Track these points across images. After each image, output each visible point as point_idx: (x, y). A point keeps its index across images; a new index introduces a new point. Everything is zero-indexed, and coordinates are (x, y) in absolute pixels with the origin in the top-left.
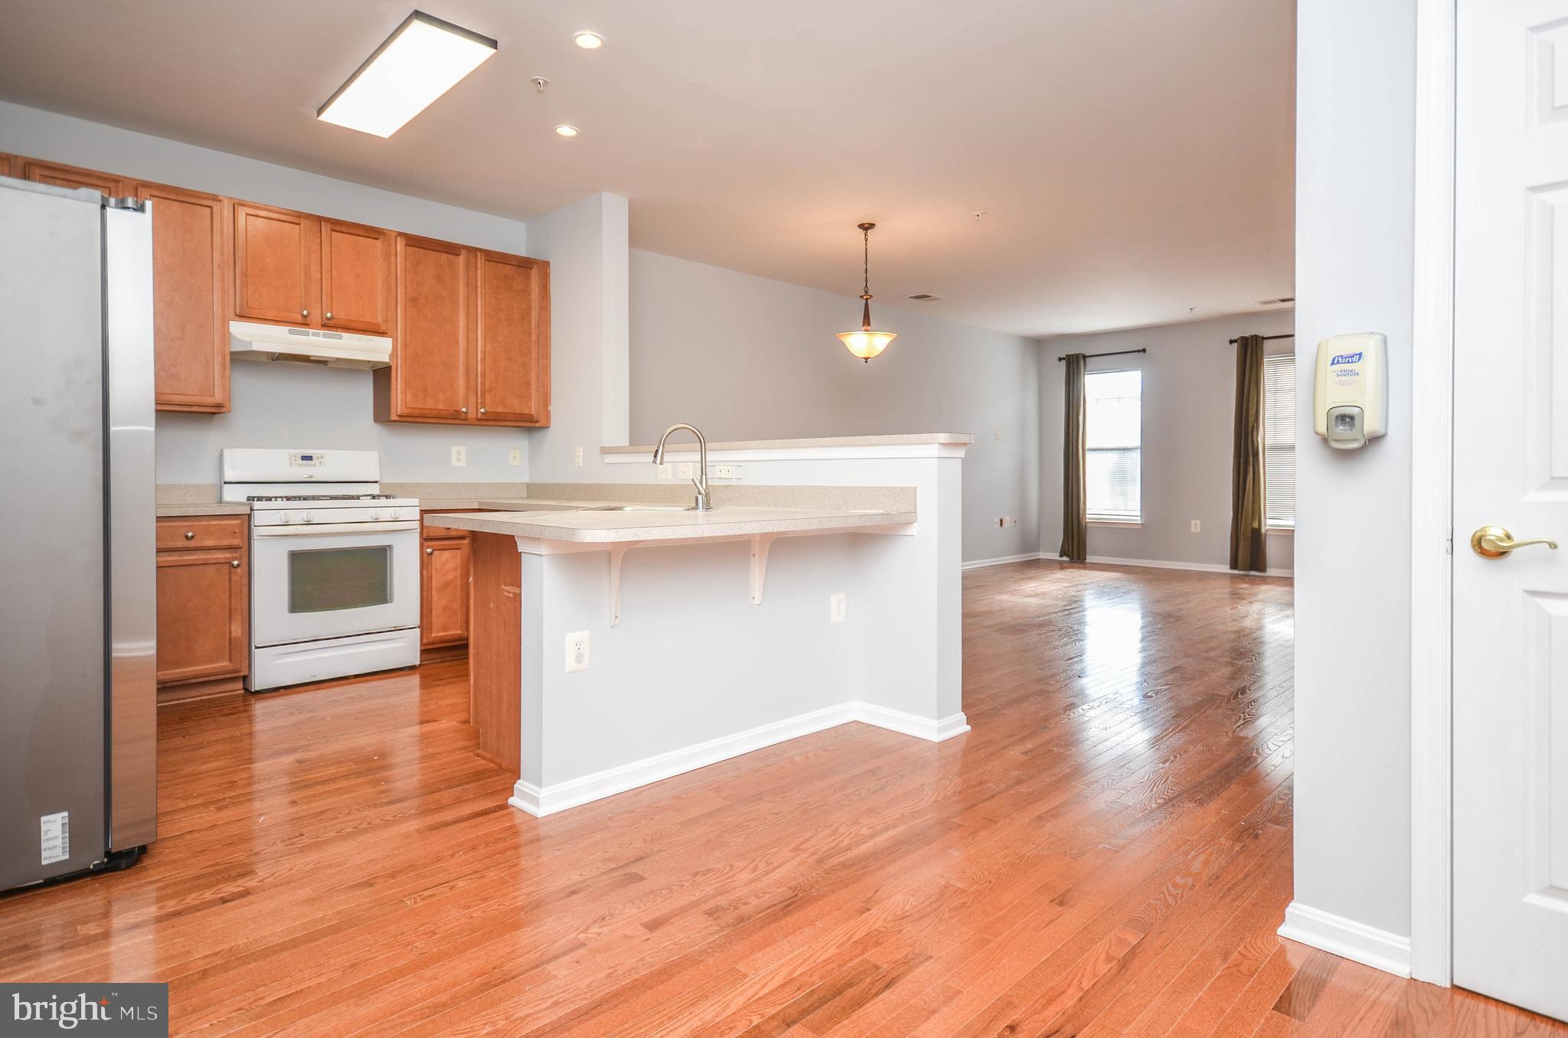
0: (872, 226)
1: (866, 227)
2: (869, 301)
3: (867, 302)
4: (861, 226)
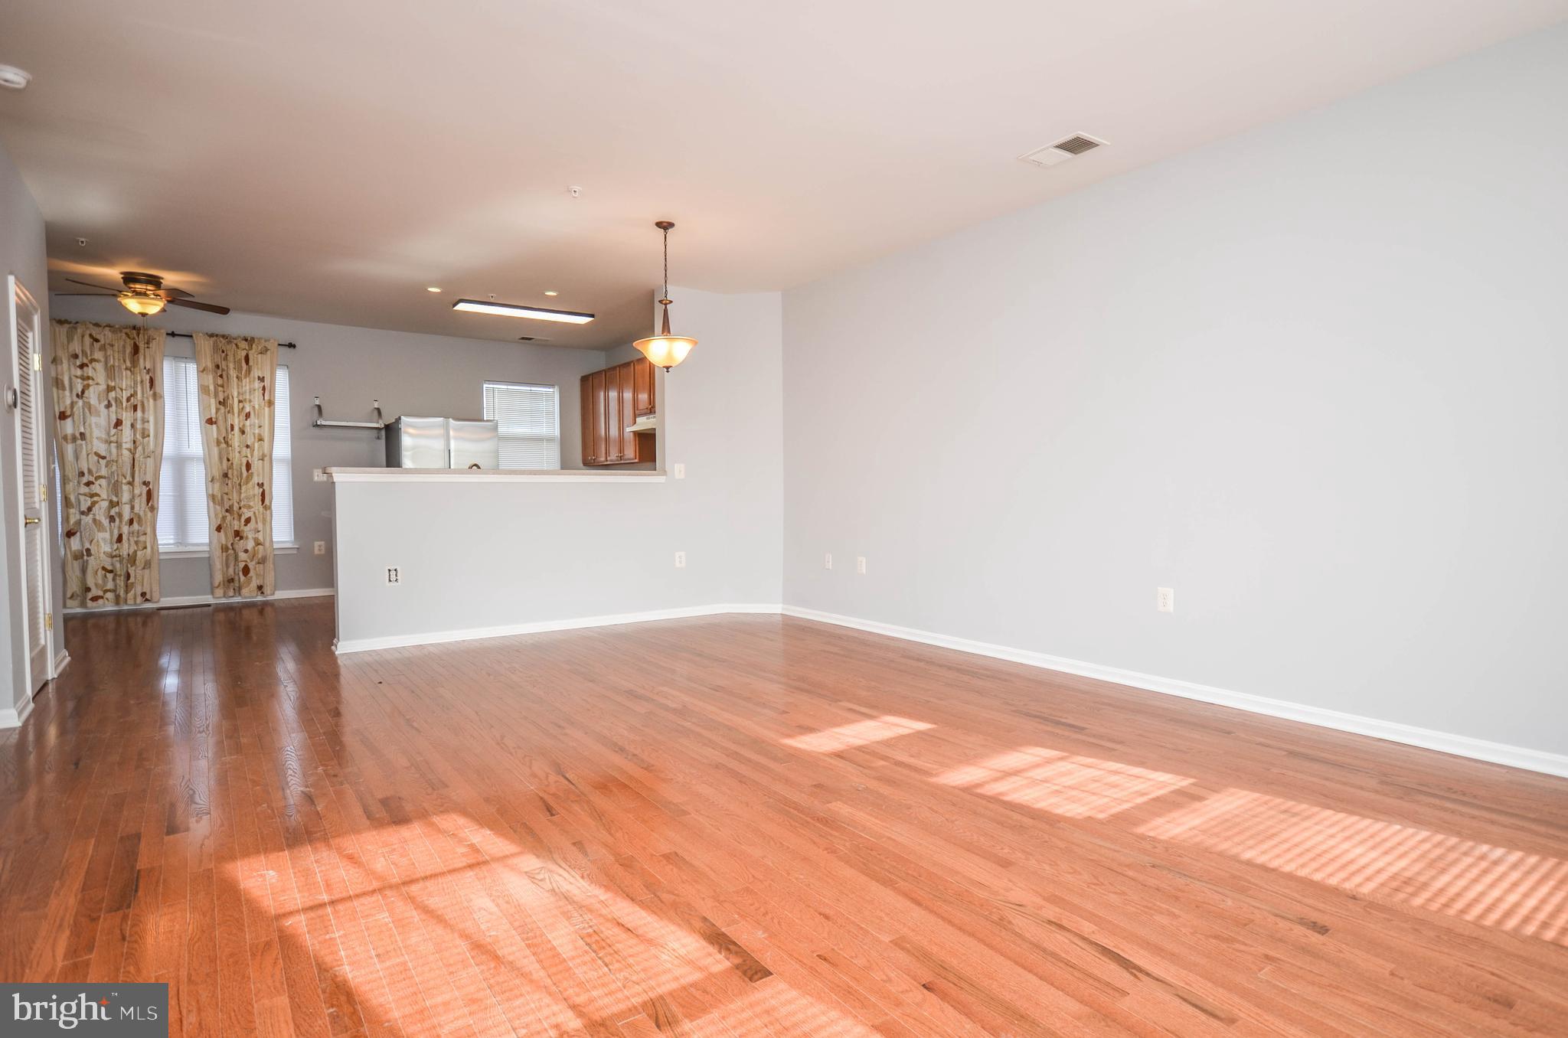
0: (671, 225)
1: (665, 226)
2: (668, 306)
4: (659, 225)
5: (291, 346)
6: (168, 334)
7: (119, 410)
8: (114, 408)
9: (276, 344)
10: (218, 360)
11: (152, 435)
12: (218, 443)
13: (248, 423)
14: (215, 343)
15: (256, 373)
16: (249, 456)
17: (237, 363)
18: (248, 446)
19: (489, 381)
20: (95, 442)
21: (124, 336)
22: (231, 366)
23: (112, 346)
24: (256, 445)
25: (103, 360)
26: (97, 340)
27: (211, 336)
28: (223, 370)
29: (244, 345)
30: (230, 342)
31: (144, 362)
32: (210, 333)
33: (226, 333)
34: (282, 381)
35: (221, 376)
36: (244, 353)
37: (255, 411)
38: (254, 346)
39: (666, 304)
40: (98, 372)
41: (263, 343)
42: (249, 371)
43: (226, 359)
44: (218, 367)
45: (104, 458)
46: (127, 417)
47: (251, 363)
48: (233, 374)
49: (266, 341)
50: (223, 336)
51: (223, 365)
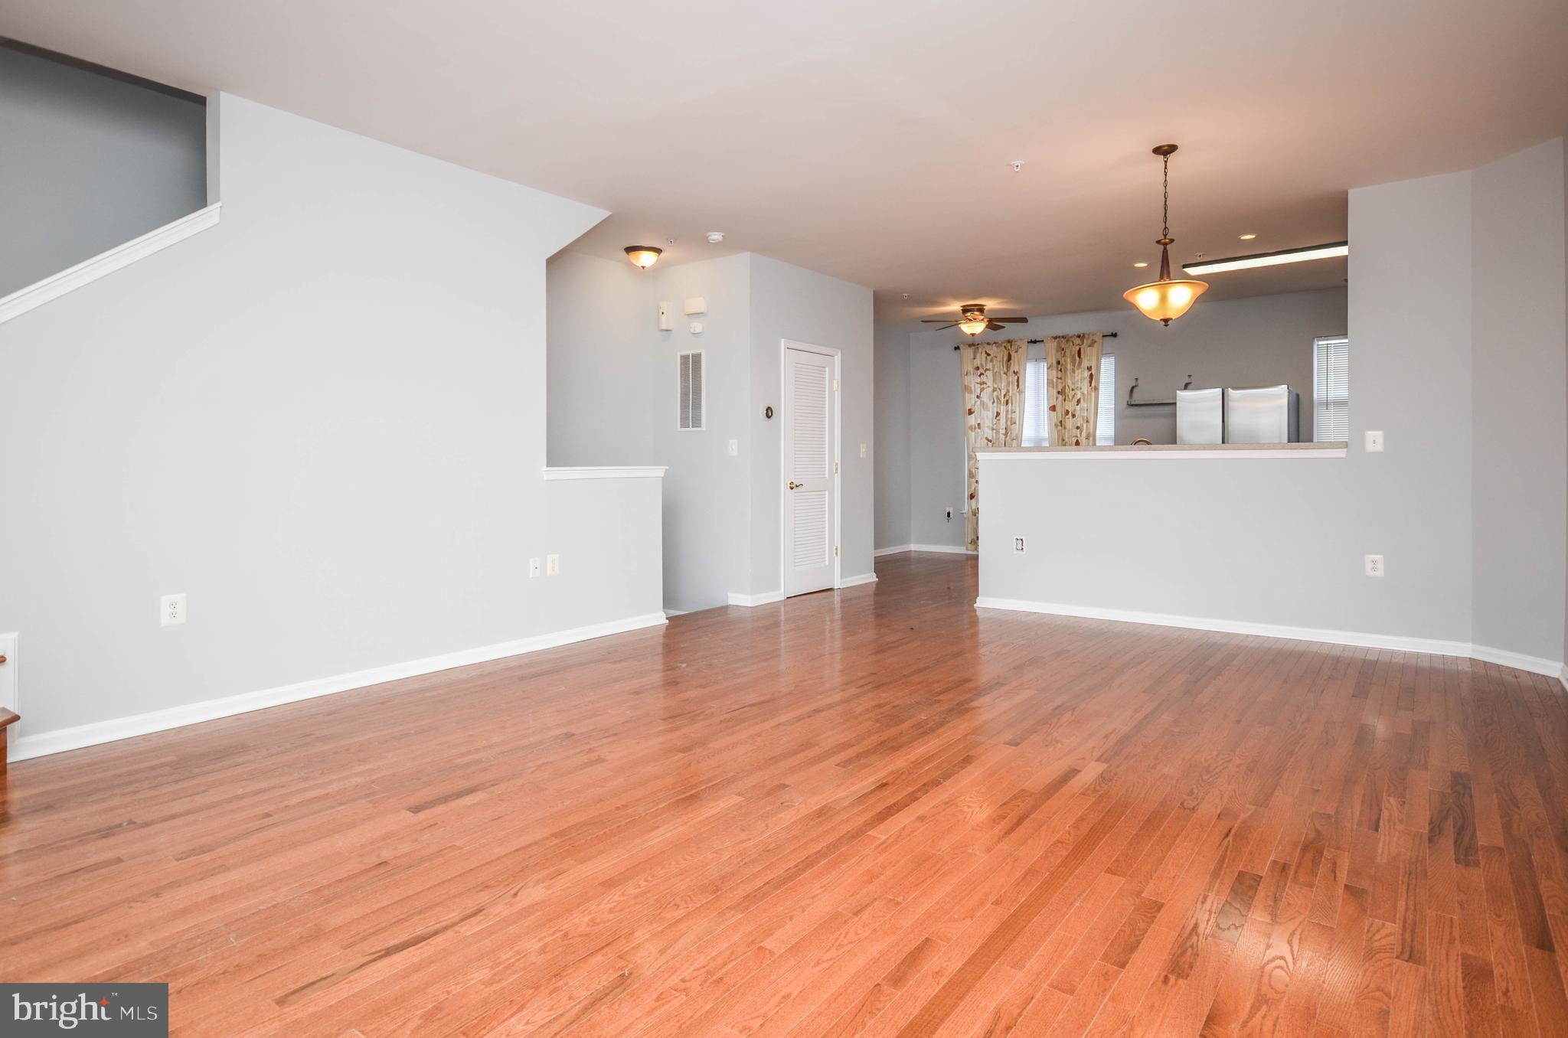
0: (1172, 148)
1: (1165, 151)
2: (1168, 247)
3: (1165, 248)
4: (1158, 151)
5: (1114, 335)
6: (1028, 342)
7: (999, 405)
8: (995, 404)
9: (1101, 335)
10: (1059, 357)
11: (1017, 423)
12: (1056, 425)
13: (1078, 408)
14: (1059, 343)
15: (1085, 364)
16: (1079, 436)
17: (1073, 357)
18: (1078, 428)
19: (1320, 337)
20: (986, 429)
21: (1003, 348)
22: (1069, 360)
23: (996, 357)
24: (1085, 425)
25: (992, 369)
26: (989, 355)
27: (1055, 338)
28: (1062, 365)
29: (1077, 341)
30: (1068, 341)
31: (1014, 367)
32: (1055, 336)
33: (1064, 334)
34: (1107, 369)
35: (1061, 370)
36: (1078, 348)
37: (1084, 398)
38: (1085, 341)
39: (1165, 244)
40: (988, 378)
41: (1091, 337)
42: (1080, 363)
43: (1064, 355)
44: (1058, 363)
45: (990, 441)
46: (1003, 410)
47: (1082, 356)
48: (1069, 367)
49: (1093, 335)
50: (1063, 337)
51: (1062, 362)
